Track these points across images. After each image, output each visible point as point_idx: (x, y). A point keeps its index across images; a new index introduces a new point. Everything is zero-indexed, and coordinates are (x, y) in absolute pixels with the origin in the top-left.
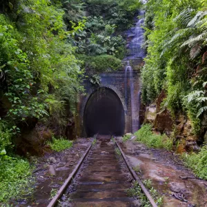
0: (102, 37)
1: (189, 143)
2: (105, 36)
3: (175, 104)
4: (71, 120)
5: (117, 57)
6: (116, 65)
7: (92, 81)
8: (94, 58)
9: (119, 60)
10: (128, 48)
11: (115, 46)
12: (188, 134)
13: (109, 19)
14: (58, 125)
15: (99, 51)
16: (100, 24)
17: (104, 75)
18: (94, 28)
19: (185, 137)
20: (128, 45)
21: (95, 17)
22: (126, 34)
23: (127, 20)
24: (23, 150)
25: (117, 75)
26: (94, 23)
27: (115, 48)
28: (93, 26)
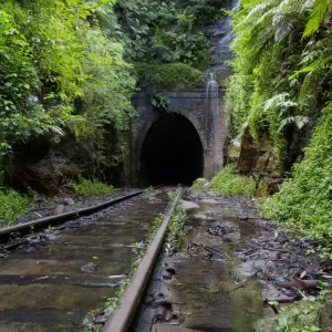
0: (173, 35)
1: (274, 181)
2: (179, 35)
3: (259, 124)
4: (116, 158)
5: (195, 66)
6: (192, 79)
7: (154, 103)
8: (160, 68)
9: (197, 71)
10: (213, 53)
11: (193, 50)
12: (274, 167)
13: (184, 7)
14: (89, 160)
15: (166, 56)
16: (171, 15)
17: (174, 94)
18: (161, 21)
19: (269, 172)
20: (213, 48)
21: (164, 4)
22: (210, 30)
23: (213, 8)
24: (25, 183)
25: (193, 94)
26: (162, 14)
27: (193, 53)
28: (160, 17)
